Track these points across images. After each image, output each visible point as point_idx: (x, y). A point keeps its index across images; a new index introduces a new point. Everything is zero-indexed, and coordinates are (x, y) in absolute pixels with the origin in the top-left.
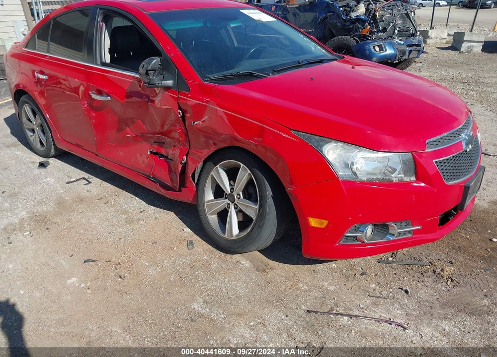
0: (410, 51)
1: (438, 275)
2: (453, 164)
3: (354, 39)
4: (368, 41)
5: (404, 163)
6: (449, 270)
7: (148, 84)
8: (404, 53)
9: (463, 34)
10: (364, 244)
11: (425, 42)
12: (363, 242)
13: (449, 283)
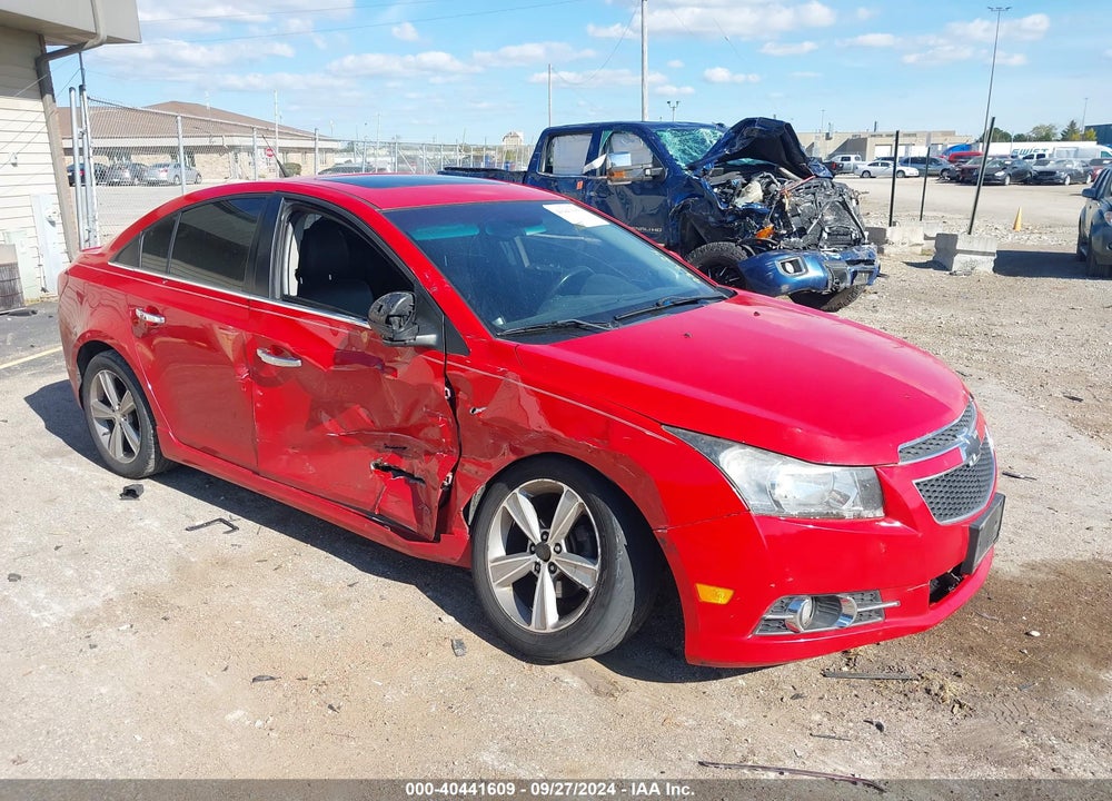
0: (855, 274)
1: (935, 697)
2: (947, 489)
3: (744, 248)
4: (771, 253)
5: (863, 485)
6: (953, 688)
7: (391, 340)
8: (842, 277)
9: (954, 238)
10: (797, 634)
11: (881, 251)
12: (796, 631)
13: (955, 710)
